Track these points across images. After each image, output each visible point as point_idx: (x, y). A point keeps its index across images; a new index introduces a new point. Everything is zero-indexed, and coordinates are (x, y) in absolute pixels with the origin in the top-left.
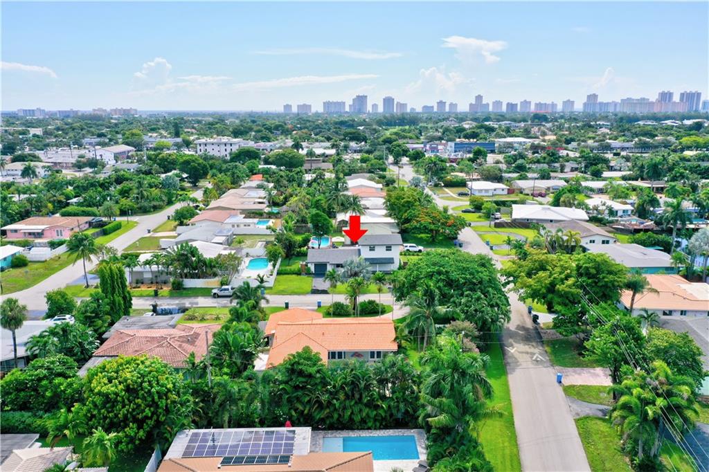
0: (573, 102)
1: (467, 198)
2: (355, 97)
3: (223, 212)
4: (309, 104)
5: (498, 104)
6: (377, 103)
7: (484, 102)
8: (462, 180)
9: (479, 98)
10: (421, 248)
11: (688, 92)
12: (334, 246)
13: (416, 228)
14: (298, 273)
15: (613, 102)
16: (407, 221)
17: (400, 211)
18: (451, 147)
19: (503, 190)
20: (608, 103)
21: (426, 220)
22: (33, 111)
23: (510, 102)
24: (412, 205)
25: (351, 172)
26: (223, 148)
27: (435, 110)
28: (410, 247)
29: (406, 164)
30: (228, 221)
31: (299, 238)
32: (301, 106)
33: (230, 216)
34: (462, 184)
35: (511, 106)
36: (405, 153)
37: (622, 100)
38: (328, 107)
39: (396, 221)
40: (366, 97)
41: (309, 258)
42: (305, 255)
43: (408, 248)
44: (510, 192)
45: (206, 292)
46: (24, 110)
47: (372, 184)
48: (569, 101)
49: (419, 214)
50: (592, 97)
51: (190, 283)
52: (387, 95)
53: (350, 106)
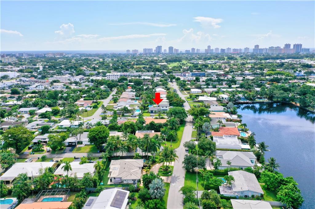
0: (249, 48)
1: (189, 94)
2: (157, 47)
3: (125, 99)
4: (137, 49)
5: (217, 49)
6: (166, 49)
7: (211, 48)
8: (190, 88)
9: (209, 47)
10: (174, 107)
11: (297, 44)
12: (154, 107)
13: (173, 103)
14: (147, 113)
16: (171, 101)
17: (170, 99)
18: (190, 74)
19: (200, 91)
20: (263, 49)
21: (176, 101)
23: (222, 48)
25: (157, 85)
26: (115, 76)
27: (190, 52)
29: (174, 82)
30: (127, 101)
31: (146, 105)
33: (127, 100)
34: (189, 90)
35: (223, 50)
36: (174, 78)
37: (269, 47)
38: (145, 51)
39: (169, 101)
40: (161, 46)
41: (149, 109)
42: (148, 109)
43: (171, 107)
44: (202, 92)
45: (129, 116)
47: (163, 90)
48: (247, 48)
50: (257, 46)
51: (125, 114)
52: (170, 46)
53: (155, 50)
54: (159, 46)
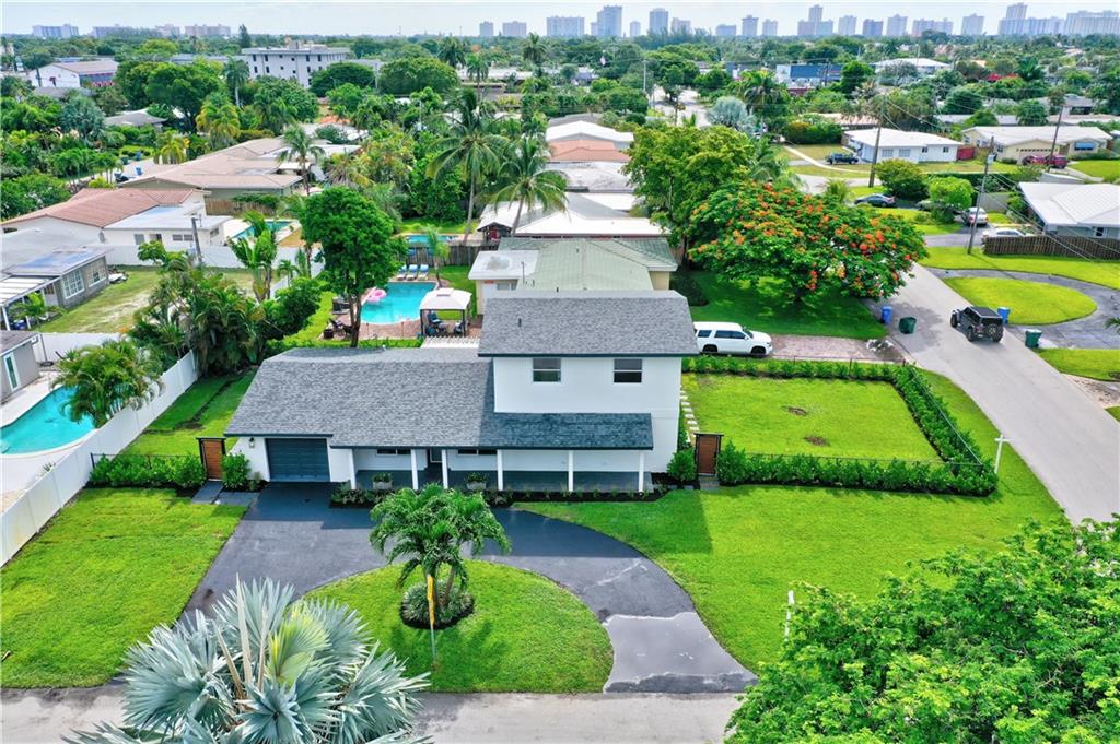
0: (982, 18)
2: (601, 9)
4: (523, 21)
5: (849, 21)
6: (639, 21)
7: (824, 19)
8: (831, 127)
9: (816, 11)
10: (761, 338)
13: (741, 258)
15: (1053, 18)
16: (709, 230)
17: (683, 195)
18: (784, 72)
19: (946, 149)
20: (1045, 20)
21: (780, 232)
22: (59, 28)
23: (870, 18)
24: (728, 175)
25: (565, 110)
26: (303, 63)
27: (739, 32)
28: (720, 334)
29: (690, 104)
32: (508, 24)
34: (834, 137)
35: (872, 26)
38: (555, 26)
39: (668, 231)
40: (621, 8)
43: (711, 340)
44: (964, 154)
46: (43, 28)
47: (609, 132)
48: (974, 16)
49: (753, 206)
50: (1017, 10)
52: (655, 7)
53: (593, 24)
54: (613, 8)
